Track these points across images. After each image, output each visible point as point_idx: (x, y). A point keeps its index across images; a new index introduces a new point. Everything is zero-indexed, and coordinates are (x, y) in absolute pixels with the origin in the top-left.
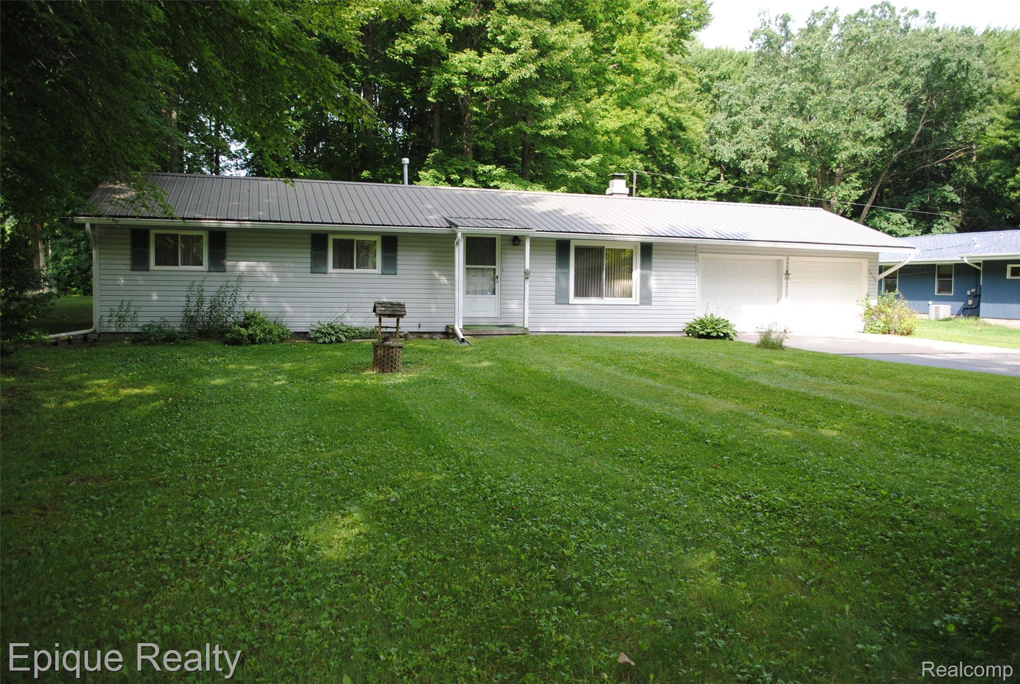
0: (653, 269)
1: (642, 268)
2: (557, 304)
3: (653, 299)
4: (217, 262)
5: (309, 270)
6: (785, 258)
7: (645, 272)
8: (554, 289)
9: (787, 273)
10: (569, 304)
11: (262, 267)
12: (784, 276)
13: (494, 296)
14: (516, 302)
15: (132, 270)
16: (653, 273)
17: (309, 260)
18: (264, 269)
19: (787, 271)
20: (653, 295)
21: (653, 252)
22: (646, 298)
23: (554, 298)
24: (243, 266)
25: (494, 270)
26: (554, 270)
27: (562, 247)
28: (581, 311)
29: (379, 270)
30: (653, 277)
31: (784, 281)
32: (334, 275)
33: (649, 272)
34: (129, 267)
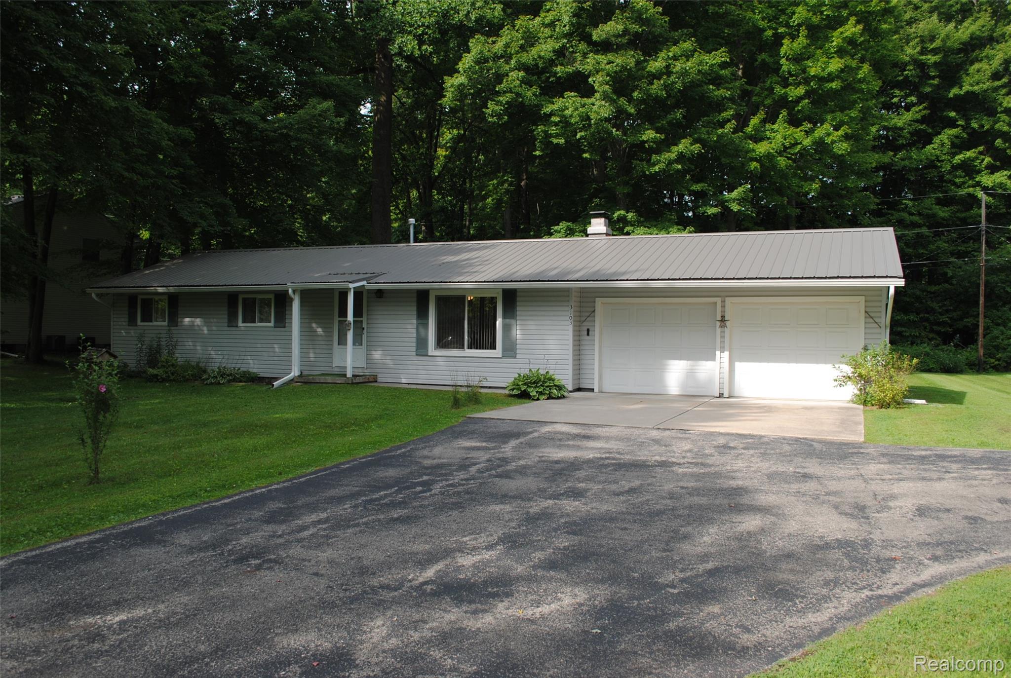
0: (518, 318)
1: (505, 317)
2: (417, 355)
3: (518, 351)
4: (174, 320)
5: (226, 325)
6: (718, 300)
7: (508, 321)
8: (414, 340)
9: (723, 320)
10: (427, 355)
11: (198, 321)
12: (718, 324)
13: (361, 347)
14: (379, 353)
15: (129, 325)
16: (518, 322)
17: (226, 316)
18: (199, 324)
19: (723, 317)
20: (518, 346)
21: (518, 299)
22: (510, 350)
23: (414, 349)
24: (187, 320)
25: (362, 321)
26: (415, 321)
27: (421, 298)
28: (441, 362)
29: (272, 324)
30: (518, 327)
31: (719, 330)
32: (243, 328)
33: (513, 322)
34: (127, 323)
